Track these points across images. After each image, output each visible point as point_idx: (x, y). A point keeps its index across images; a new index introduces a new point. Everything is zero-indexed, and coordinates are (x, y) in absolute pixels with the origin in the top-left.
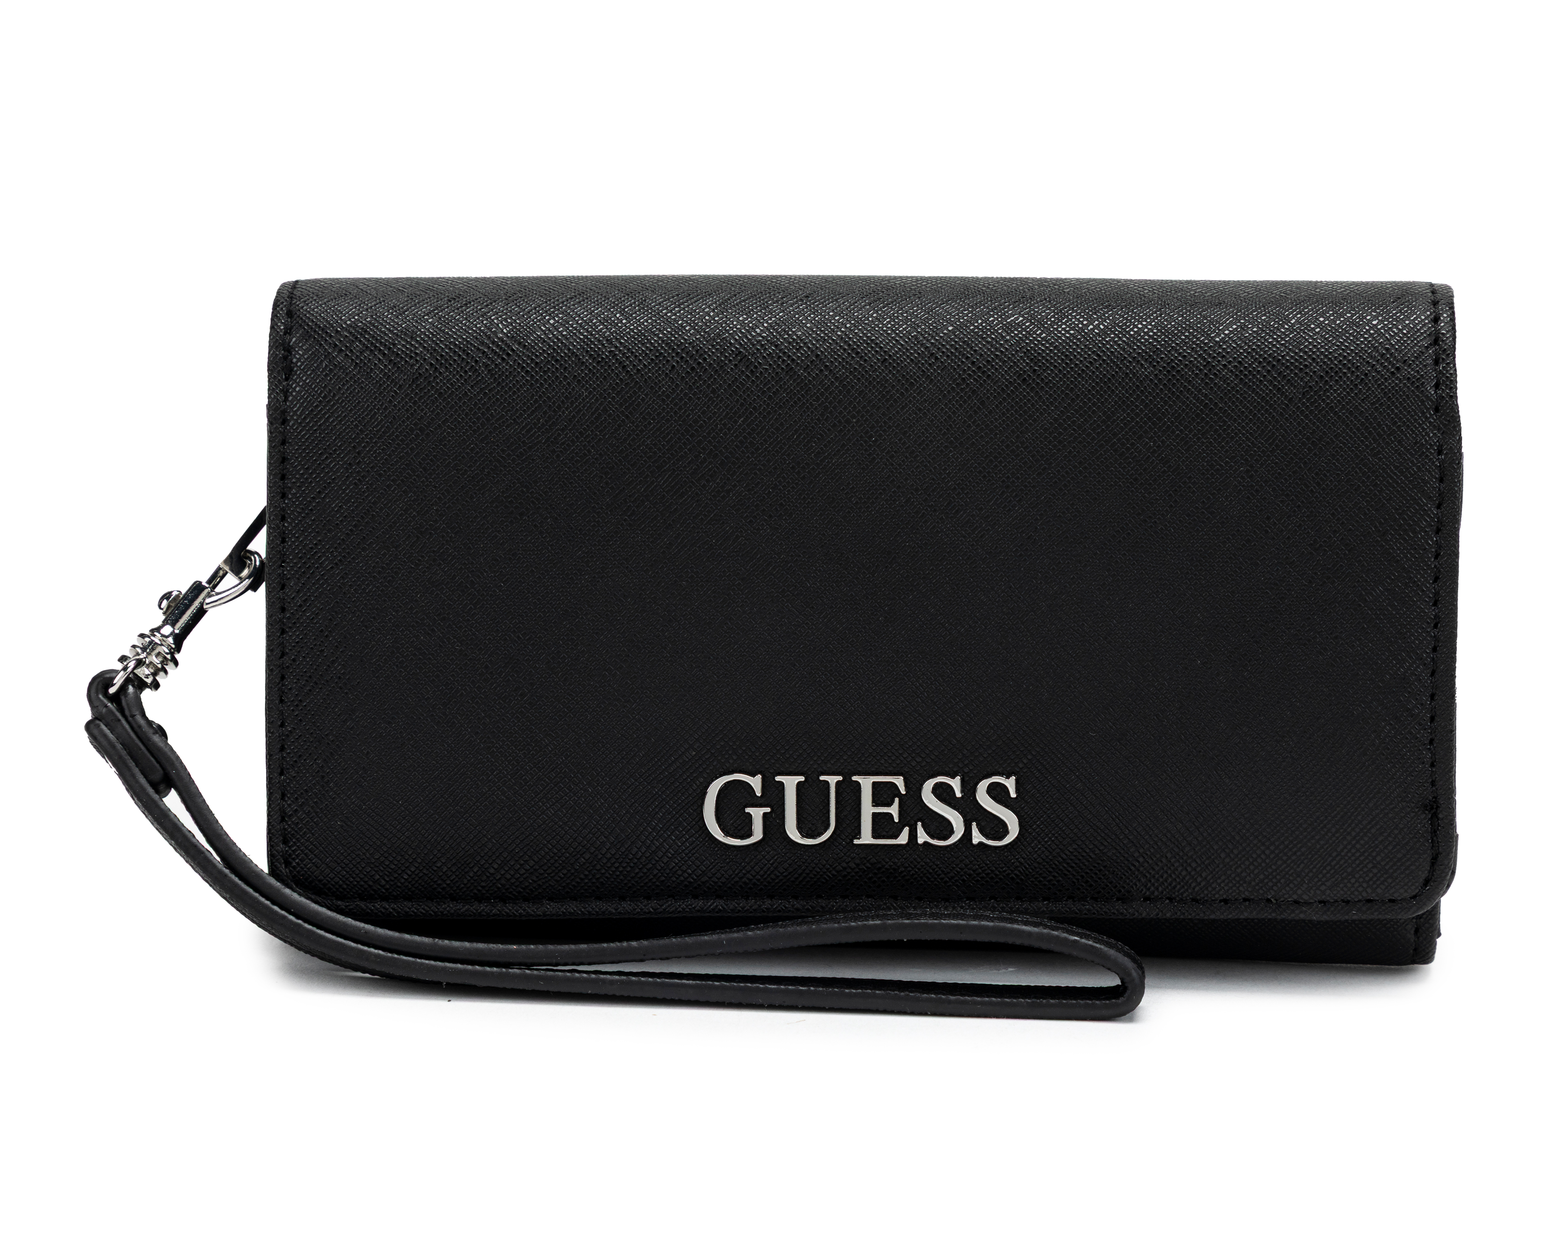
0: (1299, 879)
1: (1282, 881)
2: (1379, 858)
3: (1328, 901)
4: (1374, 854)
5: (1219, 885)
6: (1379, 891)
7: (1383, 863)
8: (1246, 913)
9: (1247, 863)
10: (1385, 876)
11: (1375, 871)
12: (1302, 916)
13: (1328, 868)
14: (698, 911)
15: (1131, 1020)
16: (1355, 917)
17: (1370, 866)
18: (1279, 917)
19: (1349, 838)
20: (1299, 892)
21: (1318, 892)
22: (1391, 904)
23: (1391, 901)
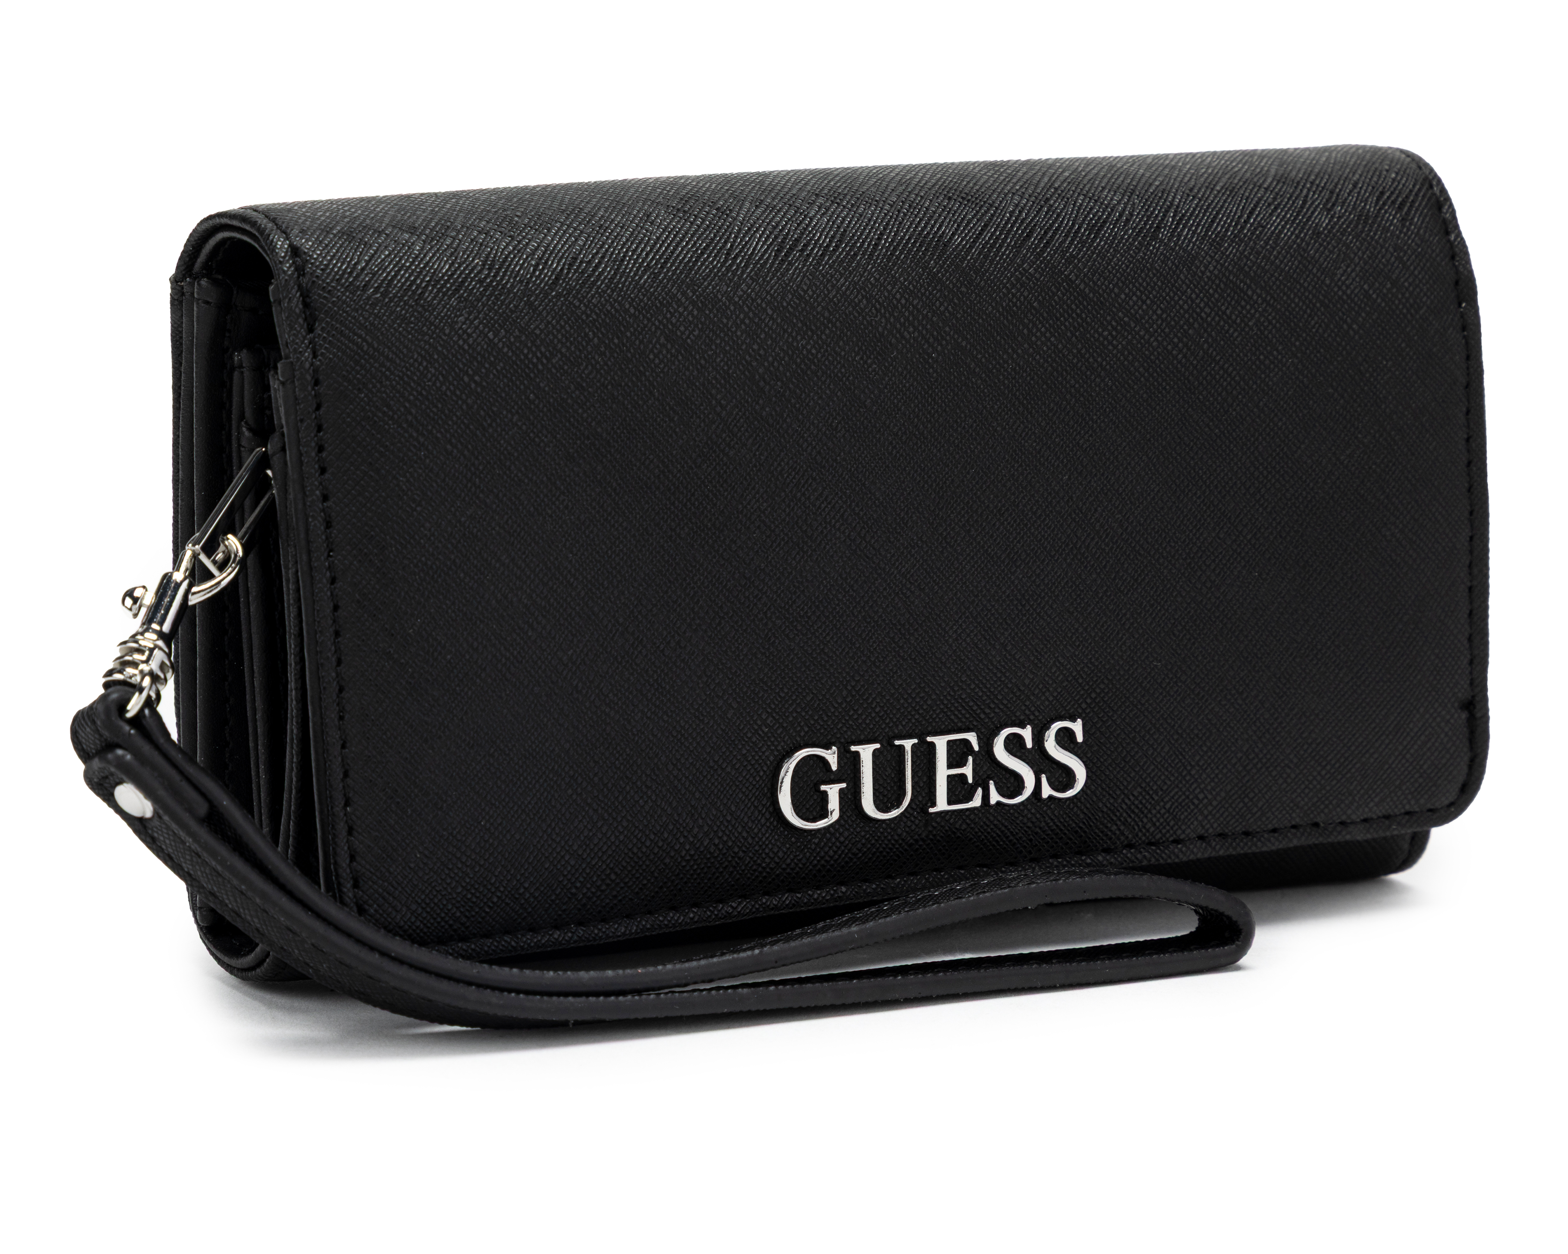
0: (1350, 798)
1: (1334, 802)
2: (1425, 767)
3: (1372, 819)
4: (1422, 762)
5: (1273, 814)
6: (1422, 801)
7: (1429, 772)
8: (1295, 841)
9: (1303, 786)
10: (1430, 784)
11: (1421, 780)
12: (1348, 837)
13: (1379, 782)
14: (772, 909)
15: (1239, 968)
16: (1396, 833)
17: (1417, 775)
18: (1325, 842)
19: (1400, 748)
20: (1349, 812)
21: (1367, 810)
22: (1430, 813)
23: (1430, 810)
